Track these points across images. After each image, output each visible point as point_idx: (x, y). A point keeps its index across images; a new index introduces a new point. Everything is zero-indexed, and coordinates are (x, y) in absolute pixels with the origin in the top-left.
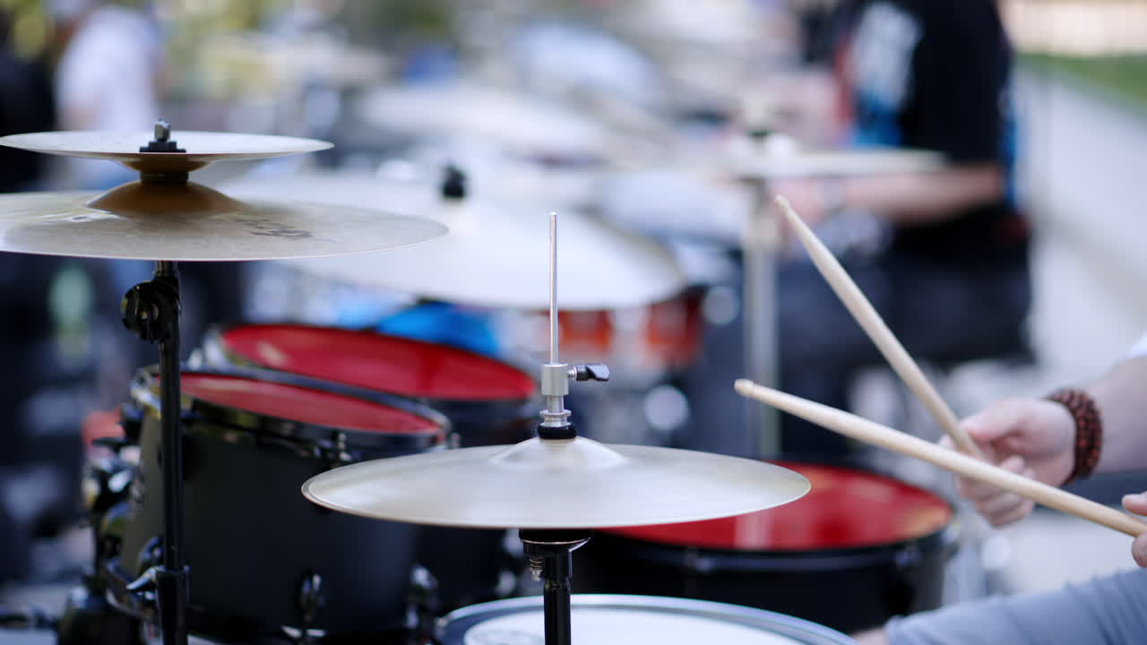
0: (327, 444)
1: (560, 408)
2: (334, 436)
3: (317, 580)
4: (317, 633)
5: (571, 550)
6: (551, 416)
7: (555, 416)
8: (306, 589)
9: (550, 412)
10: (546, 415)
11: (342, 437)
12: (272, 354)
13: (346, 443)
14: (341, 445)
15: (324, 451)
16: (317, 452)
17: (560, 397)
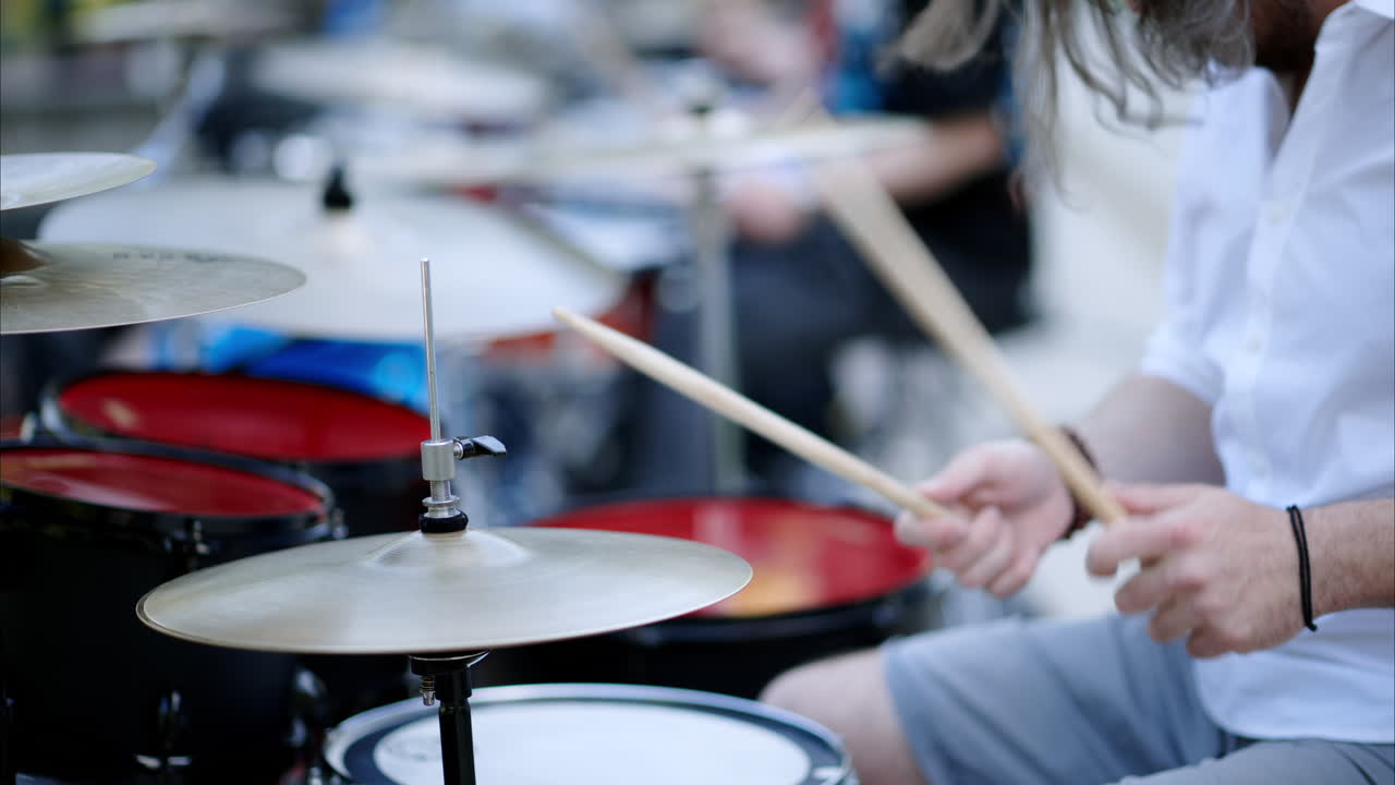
0: (180, 535)
1: (447, 495)
2: (188, 524)
3: (176, 698)
4: (179, 761)
5: (469, 665)
6: (435, 506)
7: (441, 505)
8: (164, 708)
9: (434, 499)
10: (431, 505)
11: (197, 526)
12: (121, 415)
13: (203, 532)
14: (197, 536)
15: (176, 543)
16: (168, 545)
17: (445, 482)
